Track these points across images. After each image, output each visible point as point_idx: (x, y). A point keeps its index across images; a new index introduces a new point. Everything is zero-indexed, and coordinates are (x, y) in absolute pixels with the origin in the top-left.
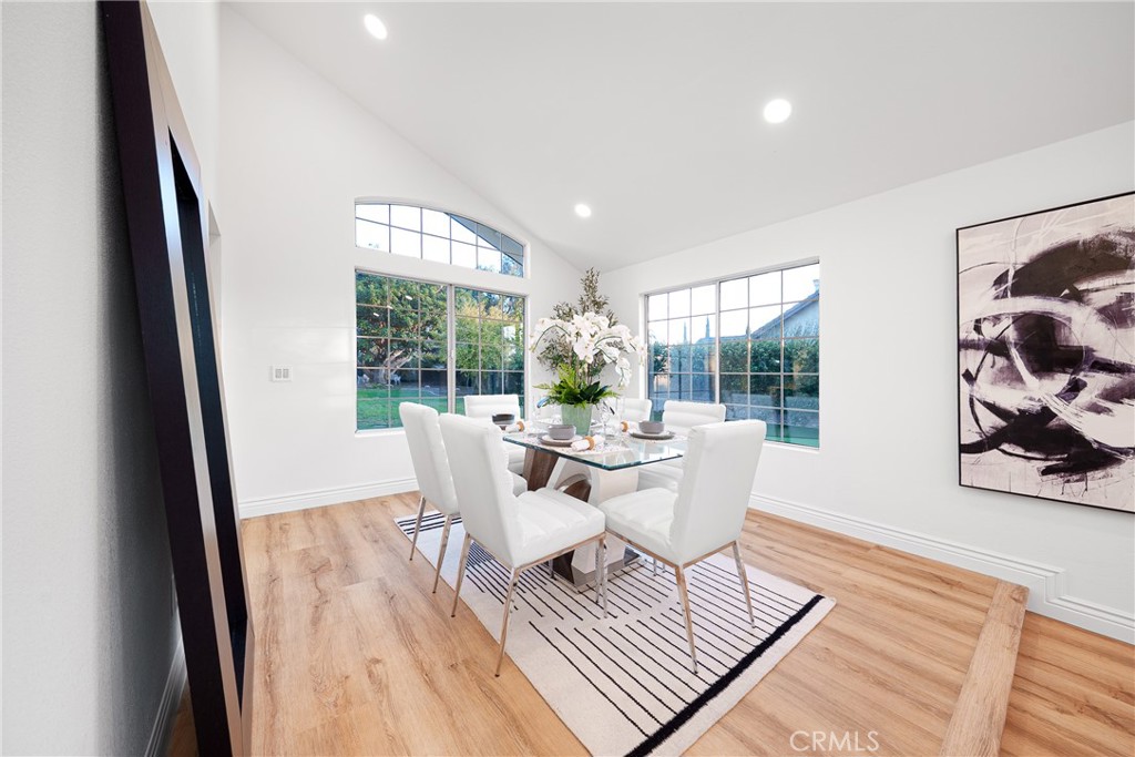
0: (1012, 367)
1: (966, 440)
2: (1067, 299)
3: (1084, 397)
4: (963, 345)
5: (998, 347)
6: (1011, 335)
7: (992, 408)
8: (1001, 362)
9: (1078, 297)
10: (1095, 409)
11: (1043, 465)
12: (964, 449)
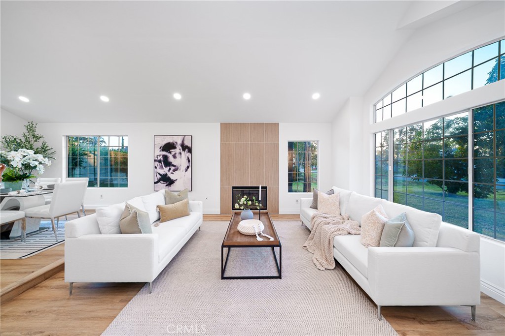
0: (162, 166)
1: (155, 181)
2: (169, 153)
3: (171, 171)
4: (155, 161)
5: (160, 161)
6: (162, 159)
7: (159, 174)
8: (161, 164)
9: (170, 153)
10: (172, 173)
11: (166, 185)
12: (155, 183)
